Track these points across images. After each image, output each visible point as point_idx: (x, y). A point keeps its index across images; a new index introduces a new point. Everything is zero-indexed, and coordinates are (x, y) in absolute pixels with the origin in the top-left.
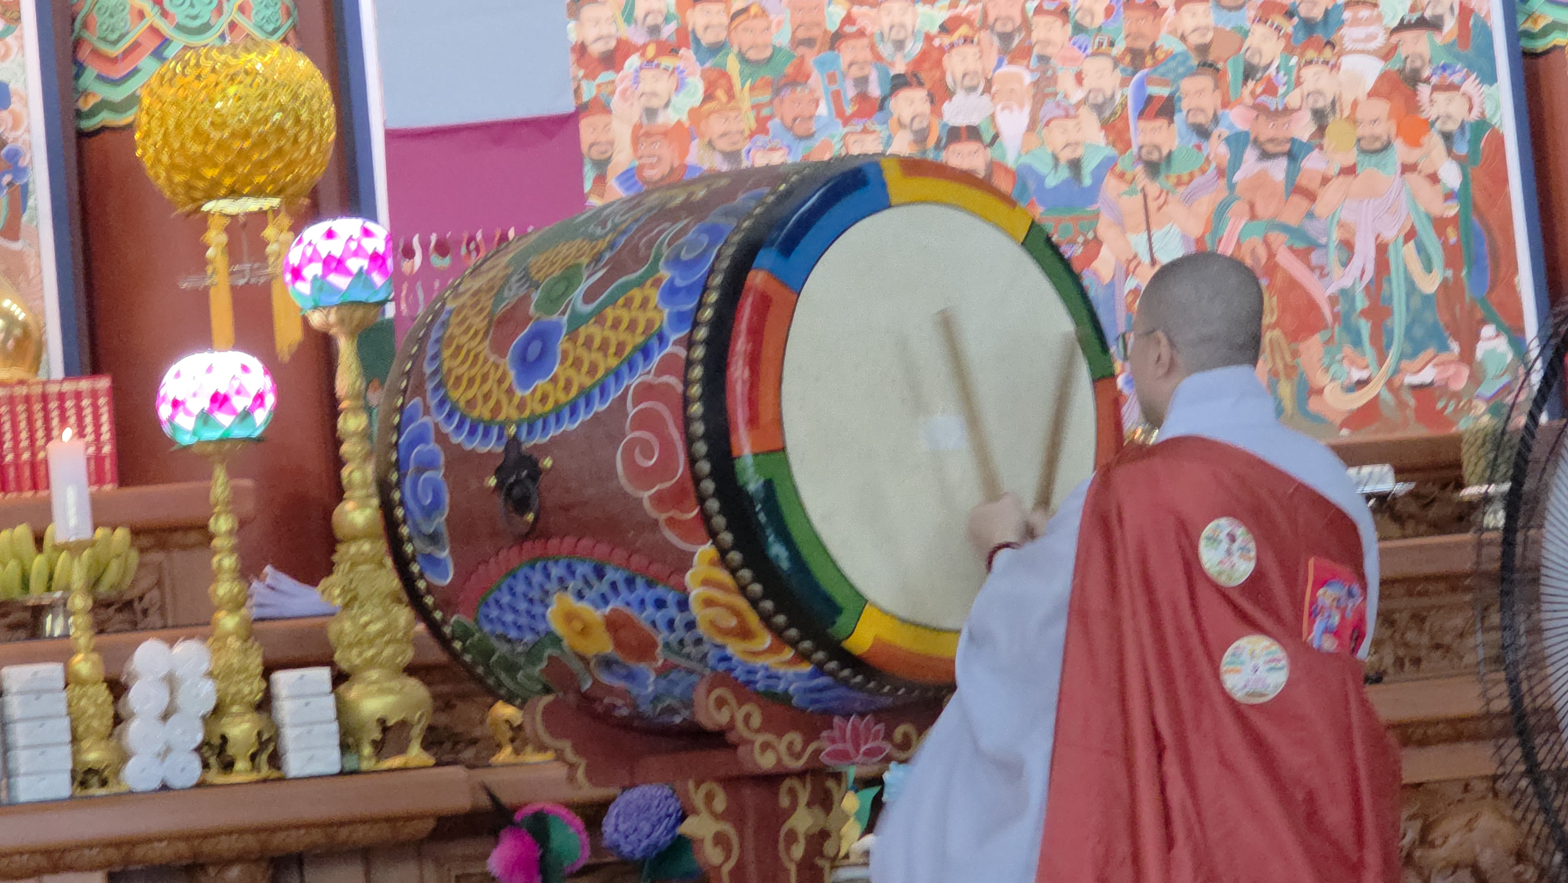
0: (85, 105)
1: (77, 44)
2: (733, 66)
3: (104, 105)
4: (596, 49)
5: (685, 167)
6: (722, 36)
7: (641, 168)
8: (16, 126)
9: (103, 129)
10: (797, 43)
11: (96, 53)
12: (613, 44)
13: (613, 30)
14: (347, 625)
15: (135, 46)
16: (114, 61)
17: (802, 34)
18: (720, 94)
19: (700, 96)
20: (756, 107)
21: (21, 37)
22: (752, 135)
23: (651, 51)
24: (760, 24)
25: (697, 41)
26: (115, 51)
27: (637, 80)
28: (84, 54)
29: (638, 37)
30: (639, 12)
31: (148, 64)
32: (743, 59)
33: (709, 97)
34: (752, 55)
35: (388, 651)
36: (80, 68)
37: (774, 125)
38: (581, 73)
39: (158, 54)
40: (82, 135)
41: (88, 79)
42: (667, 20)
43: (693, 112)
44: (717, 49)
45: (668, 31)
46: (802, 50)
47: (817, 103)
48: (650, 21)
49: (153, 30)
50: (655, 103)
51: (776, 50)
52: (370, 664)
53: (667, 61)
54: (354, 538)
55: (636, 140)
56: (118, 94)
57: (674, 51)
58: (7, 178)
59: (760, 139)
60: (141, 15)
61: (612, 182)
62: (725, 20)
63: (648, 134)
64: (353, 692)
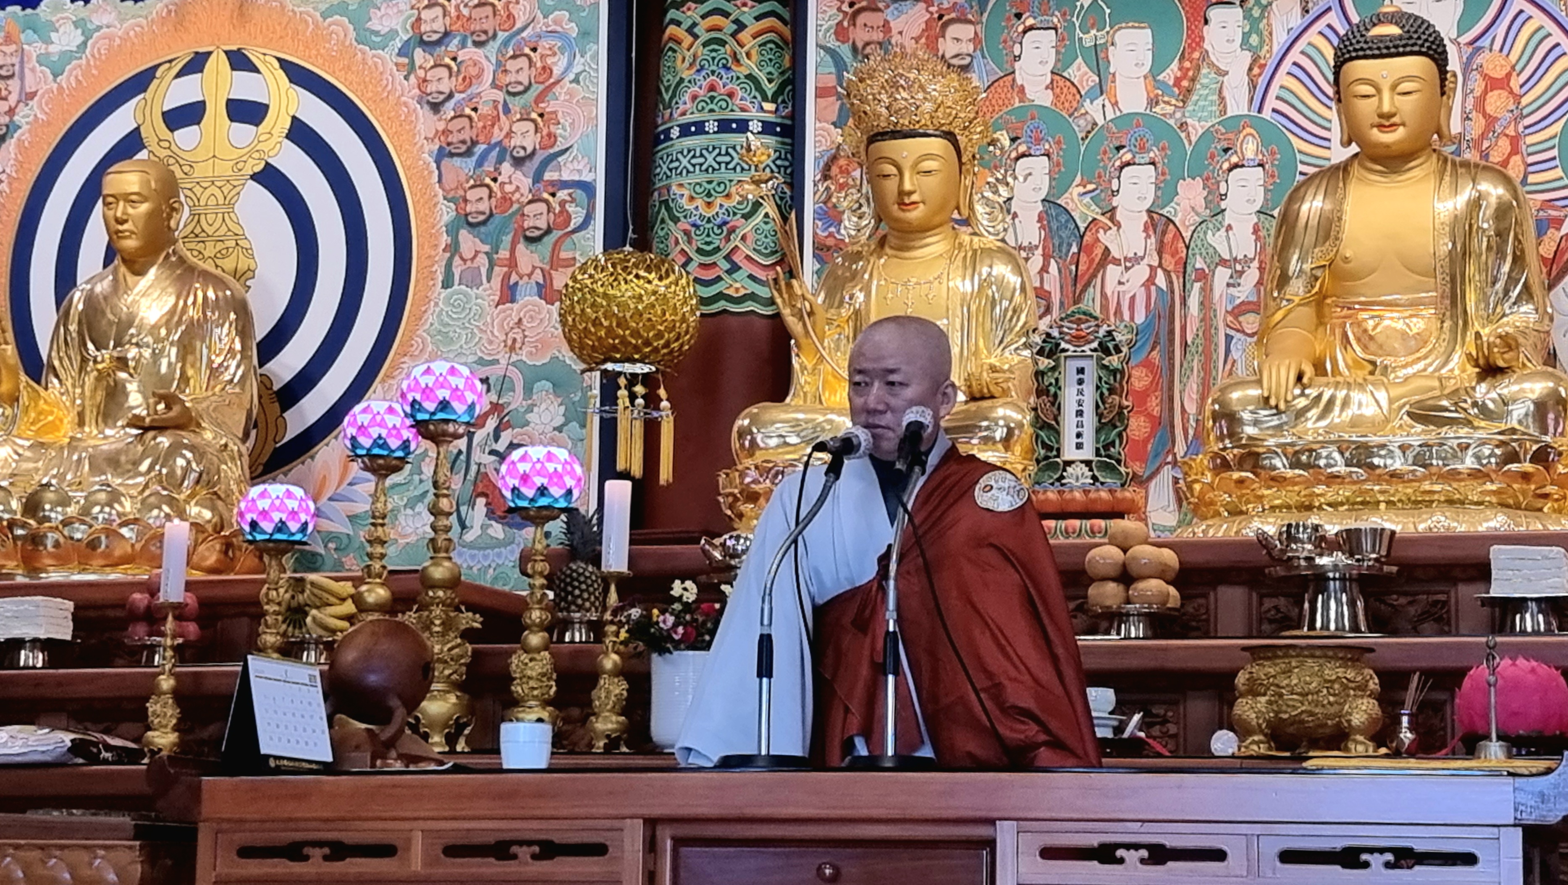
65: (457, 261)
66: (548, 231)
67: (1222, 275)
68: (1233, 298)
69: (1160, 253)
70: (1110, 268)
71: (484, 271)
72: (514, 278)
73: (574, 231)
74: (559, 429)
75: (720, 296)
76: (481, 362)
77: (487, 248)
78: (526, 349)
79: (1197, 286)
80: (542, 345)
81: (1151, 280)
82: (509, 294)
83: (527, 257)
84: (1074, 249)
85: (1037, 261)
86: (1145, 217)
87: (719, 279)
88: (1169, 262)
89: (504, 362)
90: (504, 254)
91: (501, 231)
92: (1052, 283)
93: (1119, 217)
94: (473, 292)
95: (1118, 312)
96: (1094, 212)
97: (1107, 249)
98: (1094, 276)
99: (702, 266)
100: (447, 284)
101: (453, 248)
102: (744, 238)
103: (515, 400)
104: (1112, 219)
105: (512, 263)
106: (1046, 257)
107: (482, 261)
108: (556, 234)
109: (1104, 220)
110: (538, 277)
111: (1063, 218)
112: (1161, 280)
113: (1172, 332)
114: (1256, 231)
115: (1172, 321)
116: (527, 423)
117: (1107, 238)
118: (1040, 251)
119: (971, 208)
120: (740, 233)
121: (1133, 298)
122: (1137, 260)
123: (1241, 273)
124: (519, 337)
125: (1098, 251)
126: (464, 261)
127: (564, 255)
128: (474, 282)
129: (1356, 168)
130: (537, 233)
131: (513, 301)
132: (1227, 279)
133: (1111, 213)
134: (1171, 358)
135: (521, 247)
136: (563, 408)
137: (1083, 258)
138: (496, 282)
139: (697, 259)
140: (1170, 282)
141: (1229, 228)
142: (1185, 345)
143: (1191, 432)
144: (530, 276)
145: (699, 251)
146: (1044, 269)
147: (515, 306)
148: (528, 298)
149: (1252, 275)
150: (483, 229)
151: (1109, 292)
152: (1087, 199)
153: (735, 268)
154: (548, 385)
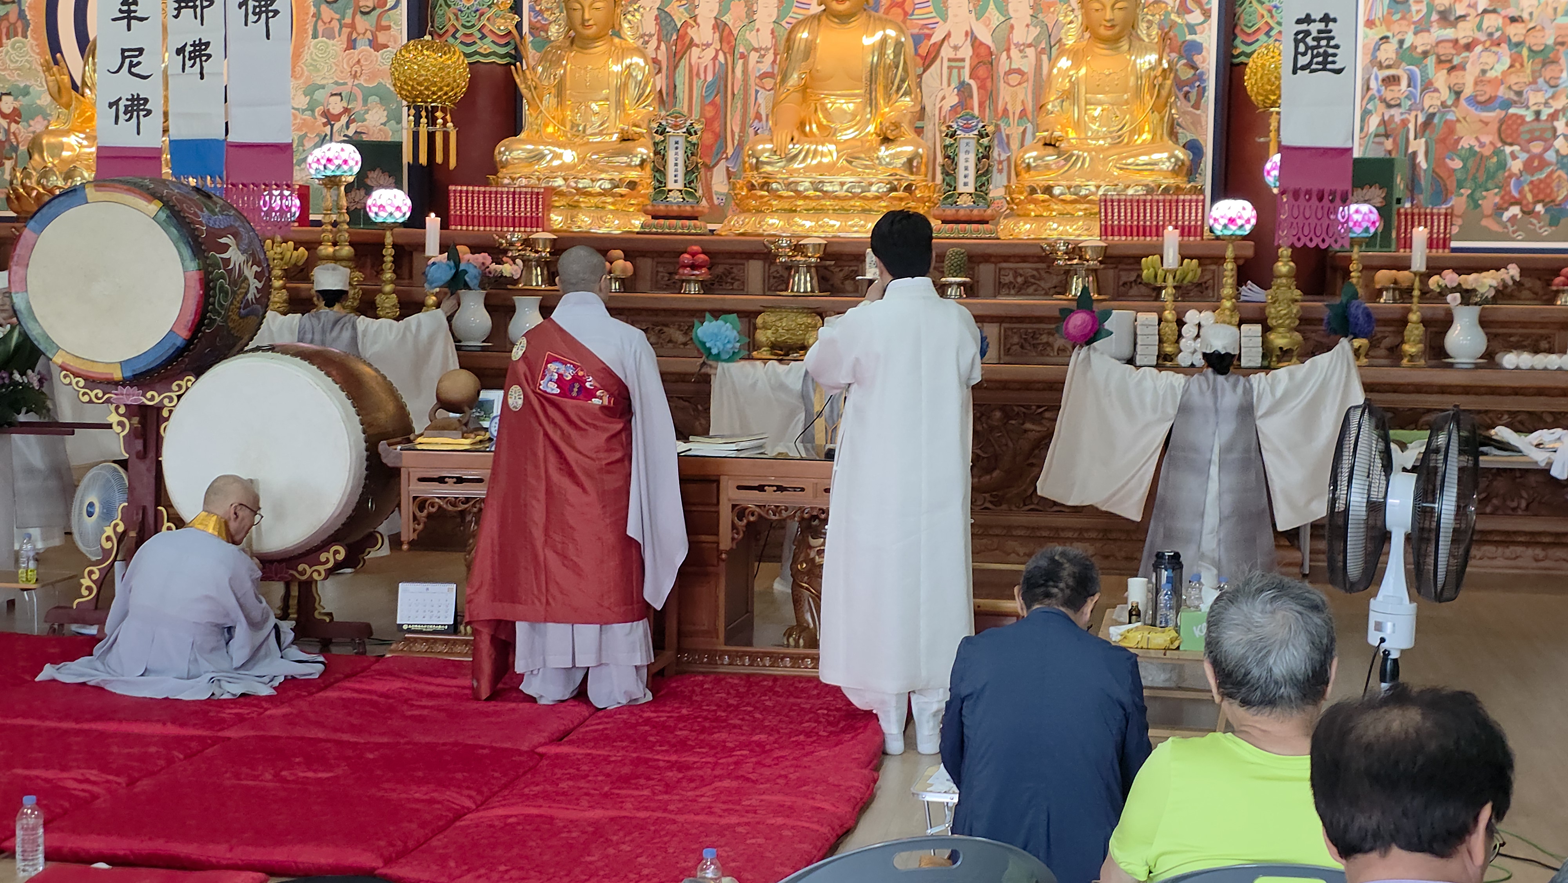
0: (1236, 52)
1: (1235, 26)
2: (1525, 52)
3: (1243, 53)
4: (1463, 42)
5: (1496, 97)
6: (1522, 39)
7: (1476, 96)
8: (1203, 62)
9: (1242, 63)
10: (1557, 43)
11: (1242, 30)
12: (1470, 40)
13: (1471, 34)
14: (1273, 310)
15: (1259, 29)
16: (1249, 35)
17: (1560, 40)
18: (1517, 65)
19: (1508, 65)
20: (1533, 72)
21: (1210, 25)
22: (1530, 83)
23: (1488, 44)
24: (1540, 34)
25: (1510, 40)
26: (1250, 31)
27: (1480, 56)
28: (1237, 31)
29: (1482, 37)
30: (1484, 26)
31: (1262, 37)
32: (1530, 50)
33: (1511, 66)
34: (1535, 48)
35: (1287, 322)
36: (1235, 37)
37: (1541, 81)
38: (1454, 52)
39: (1267, 34)
40: (1233, 65)
41: (1238, 42)
42: (1497, 30)
43: (1503, 73)
44: (1518, 44)
45: (1498, 34)
46: (1558, 47)
47: (1562, 71)
48: (1489, 30)
49: (1267, 23)
50: (1487, 67)
51: (1546, 46)
52: (1280, 326)
53: (1494, 49)
54: (1280, 277)
55: (1476, 83)
56: (1248, 50)
57: (1499, 44)
58: (1197, 84)
59: (1533, 86)
60: (1263, 16)
61: (1462, 101)
62: (1524, 31)
63: (1482, 81)
64: (1272, 336)
65: (320, 23)
66: (374, 9)
67: (754, 57)
68: (759, 70)
69: (721, 42)
70: (694, 48)
71: (337, 30)
72: (354, 36)
73: (390, 9)
74: (384, 124)
75: (476, 53)
76: (336, 83)
77: (338, 16)
78: (362, 78)
79: (741, 61)
80: (373, 76)
81: (715, 58)
82: (352, 44)
83: (362, 23)
84: (674, 37)
85: (654, 43)
86: (713, 22)
87: (474, 43)
88: (726, 47)
89: (350, 84)
90: (348, 20)
91: (346, 7)
92: (662, 56)
93: (699, 20)
94: (331, 42)
95: (698, 75)
96: (686, 17)
97: (692, 40)
98: (685, 53)
99: (466, 35)
100: (315, 36)
101: (317, 16)
102: (488, 19)
103: (357, 106)
104: (695, 21)
105: (353, 26)
106: (659, 41)
107: (336, 25)
108: (378, 11)
109: (691, 21)
110: (369, 35)
111: (669, 19)
112: (721, 57)
113: (726, 86)
114: (773, 32)
115: (726, 81)
116: (365, 120)
117: (692, 32)
118: (655, 37)
119: (620, 25)
120: (487, 16)
121: (706, 67)
122: (708, 45)
123: (764, 56)
124: (359, 70)
125: (687, 40)
126: (325, 23)
127: (384, 23)
128: (331, 36)
129: (824, 18)
130: (368, 10)
131: (354, 48)
132: (756, 59)
133: (695, 18)
134: (726, 102)
135: (358, 16)
136: (385, 113)
137: (679, 43)
138: (344, 37)
139: (462, 31)
140: (726, 59)
141: (758, 30)
142: (733, 94)
143: (736, 143)
144: (364, 34)
145: (464, 26)
146: (658, 48)
147: (356, 51)
148: (363, 47)
149: (770, 57)
150: (335, 5)
151: (693, 62)
152: (682, 9)
153: (483, 37)
154: (377, 99)
